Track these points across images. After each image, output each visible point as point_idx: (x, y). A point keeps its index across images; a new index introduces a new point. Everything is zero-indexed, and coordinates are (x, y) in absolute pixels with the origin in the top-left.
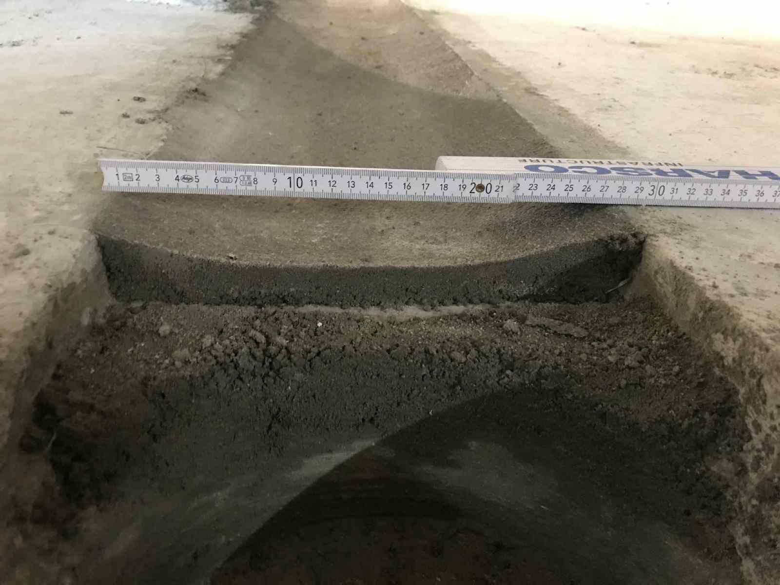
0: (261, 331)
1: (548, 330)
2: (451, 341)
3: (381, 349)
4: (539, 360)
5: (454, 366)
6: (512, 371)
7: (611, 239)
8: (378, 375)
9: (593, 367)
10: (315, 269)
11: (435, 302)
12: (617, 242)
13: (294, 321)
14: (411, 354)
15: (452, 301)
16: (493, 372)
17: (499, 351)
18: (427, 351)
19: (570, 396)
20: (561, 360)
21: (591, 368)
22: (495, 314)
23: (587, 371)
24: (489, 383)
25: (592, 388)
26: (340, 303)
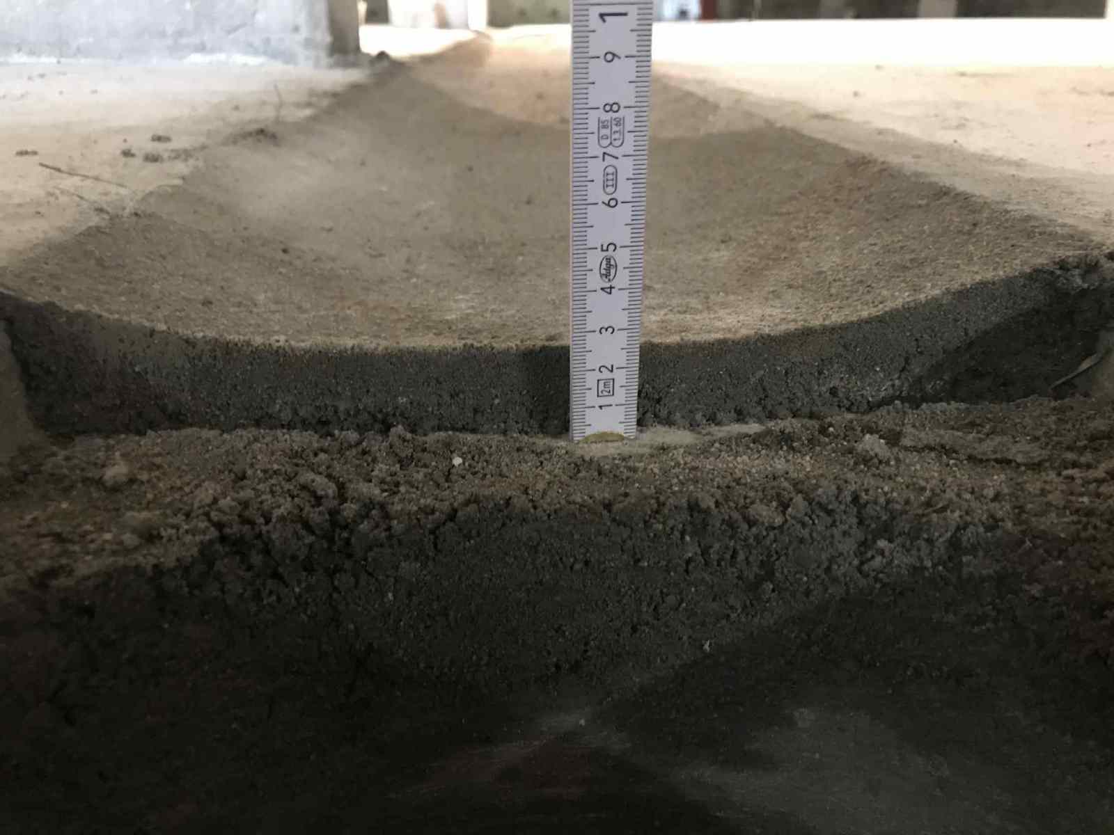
0: (329, 476)
1: (954, 455)
2: (745, 484)
3: (591, 501)
4: (952, 511)
5: (756, 537)
6: (891, 541)
7: (1061, 268)
8: (587, 563)
9: (1084, 519)
10: (446, 354)
11: (699, 416)
12: (1077, 272)
13: (403, 455)
14: (657, 512)
15: (733, 414)
16: (848, 546)
17: (856, 499)
18: (693, 507)
19: (1035, 590)
20: (1003, 510)
21: (1079, 522)
22: (831, 429)
23: (1073, 528)
24: (839, 570)
25: (1092, 568)
26: (502, 425)
